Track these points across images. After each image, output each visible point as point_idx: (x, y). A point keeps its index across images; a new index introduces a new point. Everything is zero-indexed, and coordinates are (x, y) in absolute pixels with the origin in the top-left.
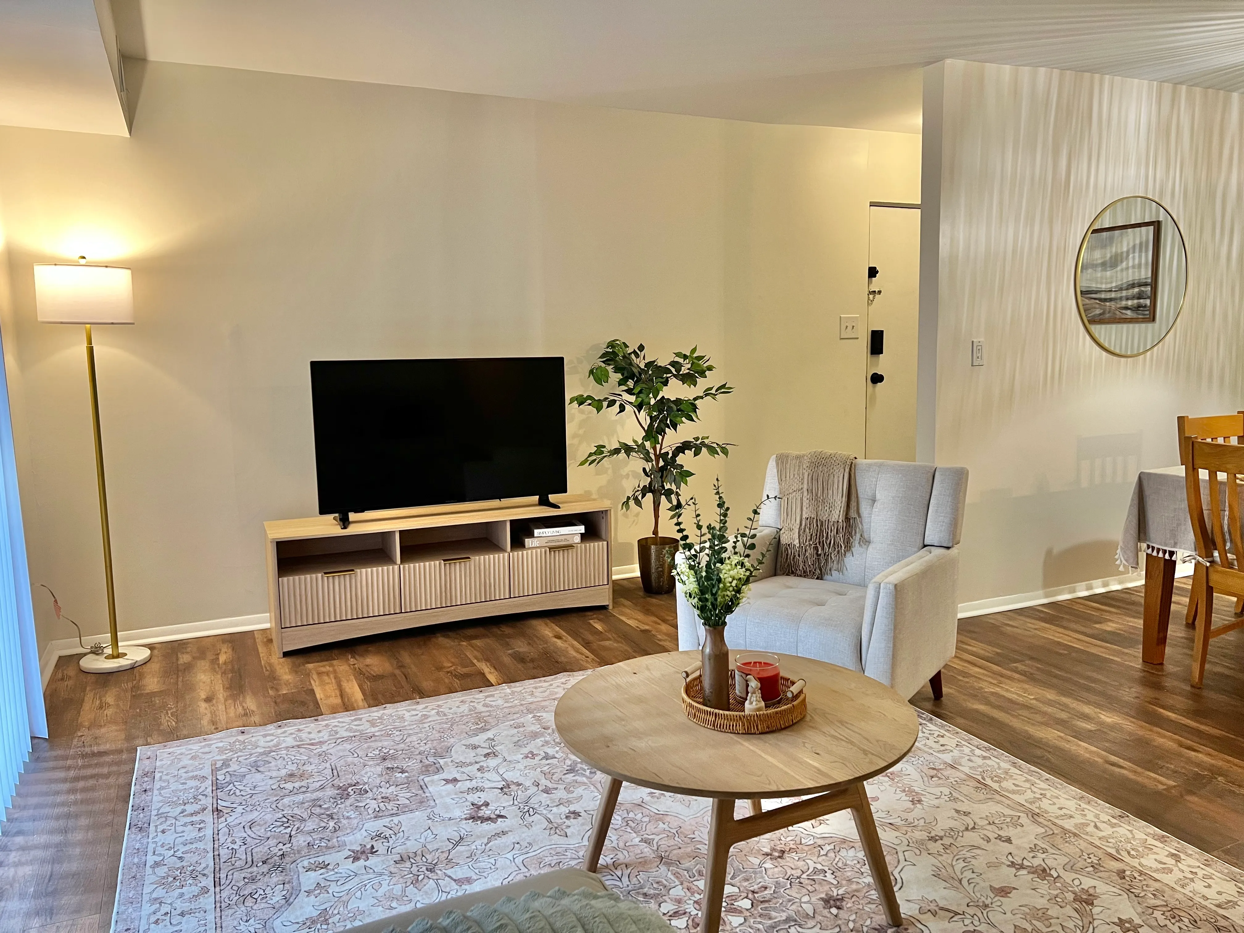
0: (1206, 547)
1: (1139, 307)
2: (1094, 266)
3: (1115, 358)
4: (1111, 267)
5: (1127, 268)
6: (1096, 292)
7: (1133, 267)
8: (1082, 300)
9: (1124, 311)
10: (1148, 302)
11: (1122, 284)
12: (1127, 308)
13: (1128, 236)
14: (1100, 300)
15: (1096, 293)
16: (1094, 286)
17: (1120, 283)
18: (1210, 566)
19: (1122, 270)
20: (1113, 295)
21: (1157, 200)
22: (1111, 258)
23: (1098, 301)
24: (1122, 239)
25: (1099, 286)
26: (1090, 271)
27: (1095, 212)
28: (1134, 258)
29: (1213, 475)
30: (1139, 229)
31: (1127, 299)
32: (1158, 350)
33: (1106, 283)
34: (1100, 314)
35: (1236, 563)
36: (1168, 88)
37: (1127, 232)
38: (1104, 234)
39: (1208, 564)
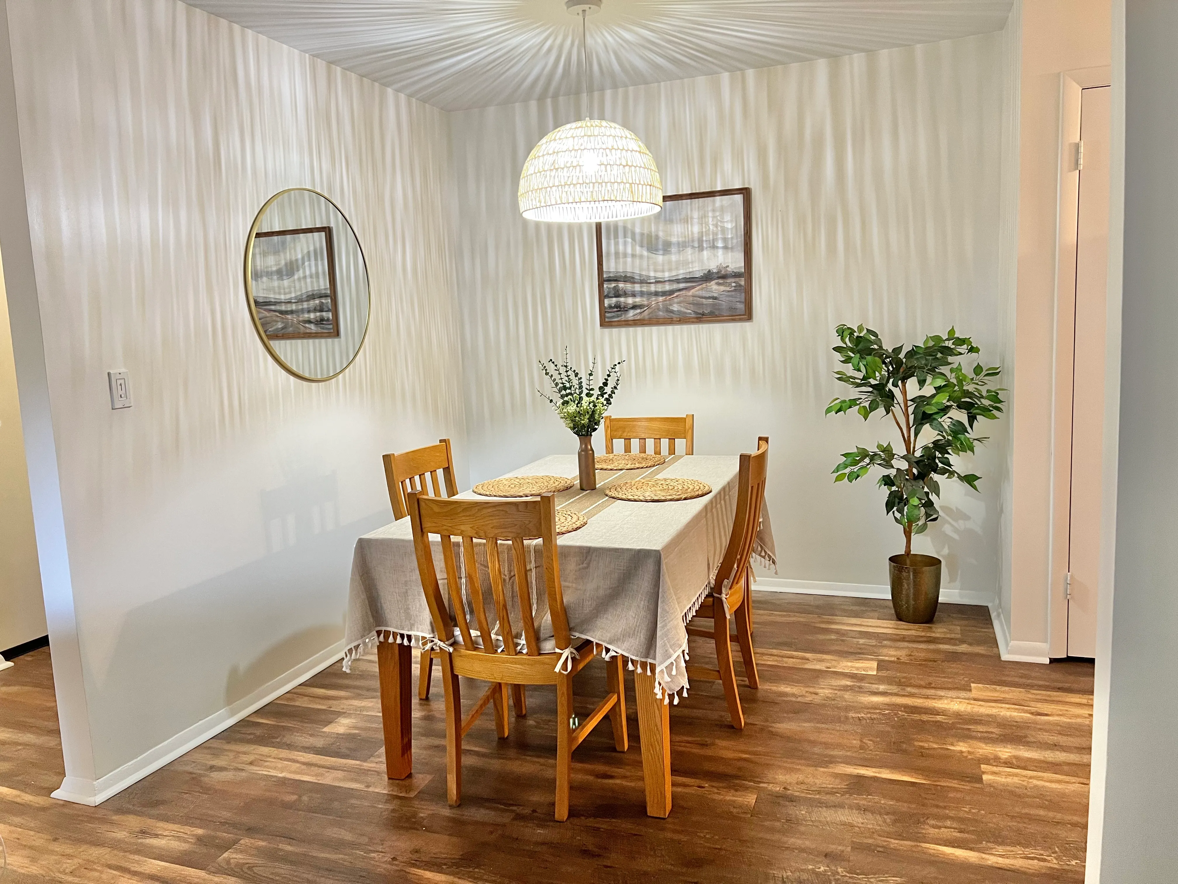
0: (446, 625)
1: (321, 321)
2: (269, 274)
3: (305, 383)
4: (287, 275)
5: (305, 277)
6: (275, 303)
7: (311, 276)
8: (258, 312)
9: (307, 325)
10: (330, 315)
11: (302, 295)
12: (309, 322)
13: (300, 241)
14: (281, 312)
15: (275, 305)
16: (272, 296)
17: (299, 293)
18: (455, 649)
19: (299, 279)
20: (294, 307)
21: (326, 195)
22: (286, 264)
23: (278, 314)
24: (294, 243)
25: (277, 297)
26: (265, 279)
27: (258, 206)
28: (310, 266)
29: (446, 538)
30: (311, 234)
31: (309, 312)
32: (350, 371)
33: (285, 294)
34: (283, 328)
35: (480, 640)
36: (321, 64)
37: (299, 238)
38: (275, 238)
39: (451, 650)
